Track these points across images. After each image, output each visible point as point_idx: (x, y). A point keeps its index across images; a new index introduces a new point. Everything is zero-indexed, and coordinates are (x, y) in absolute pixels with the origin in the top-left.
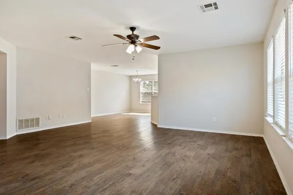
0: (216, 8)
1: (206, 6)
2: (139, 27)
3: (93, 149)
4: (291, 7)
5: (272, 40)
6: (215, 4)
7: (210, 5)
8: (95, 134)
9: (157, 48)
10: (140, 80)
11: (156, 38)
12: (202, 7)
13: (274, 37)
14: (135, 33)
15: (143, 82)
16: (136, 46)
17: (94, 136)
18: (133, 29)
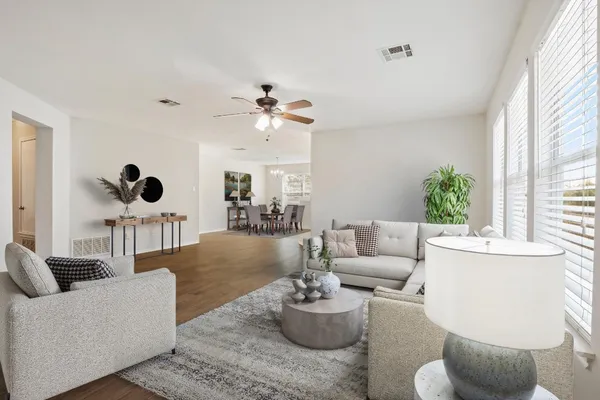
0: (410, 54)
1: (393, 50)
2: (276, 85)
3: (196, 294)
4: (540, 54)
5: (503, 111)
6: (408, 47)
7: (399, 49)
8: (204, 266)
9: (309, 121)
10: (282, 172)
11: (306, 104)
12: (384, 53)
13: (505, 105)
14: (270, 94)
15: (286, 176)
16: (272, 117)
17: (201, 269)
18: (267, 88)
